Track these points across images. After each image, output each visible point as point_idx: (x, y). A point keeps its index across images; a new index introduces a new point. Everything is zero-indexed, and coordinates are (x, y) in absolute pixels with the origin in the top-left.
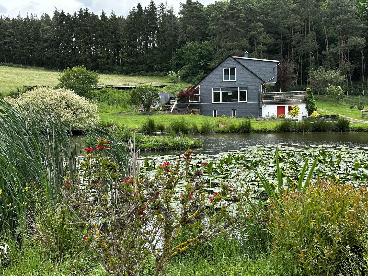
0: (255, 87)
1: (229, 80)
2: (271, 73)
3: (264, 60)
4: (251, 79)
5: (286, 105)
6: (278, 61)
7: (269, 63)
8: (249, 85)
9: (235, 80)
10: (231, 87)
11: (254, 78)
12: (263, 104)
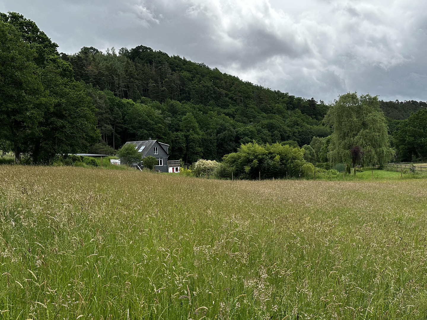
1: (156, 154)
5: (175, 167)
8: (163, 157)
9: (158, 154)
12: (169, 167)
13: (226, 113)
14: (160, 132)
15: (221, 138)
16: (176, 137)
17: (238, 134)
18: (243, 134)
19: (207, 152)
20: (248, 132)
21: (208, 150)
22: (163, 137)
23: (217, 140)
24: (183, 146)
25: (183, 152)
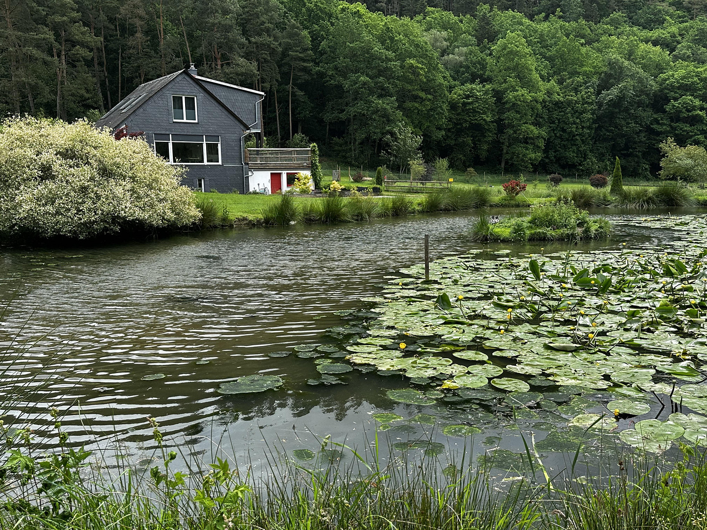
0: (233, 138)
1: (185, 120)
2: (252, 114)
3: (240, 88)
4: (225, 122)
5: (283, 172)
6: (263, 93)
7: (246, 95)
8: (223, 132)
9: (196, 121)
10: (191, 134)
11: (230, 121)
12: (250, 169)
13: (653, 38)
14: (410, 82)
15: (609, 101)
16: (468, 97)
17: (666, 88)
18: (679, 88)
19: (561, 137)
20: (696, 79)
21: (564, 130)
22: (422, 95)
23: (600, 105)
24: (485, 120)
25: (485, 136)
